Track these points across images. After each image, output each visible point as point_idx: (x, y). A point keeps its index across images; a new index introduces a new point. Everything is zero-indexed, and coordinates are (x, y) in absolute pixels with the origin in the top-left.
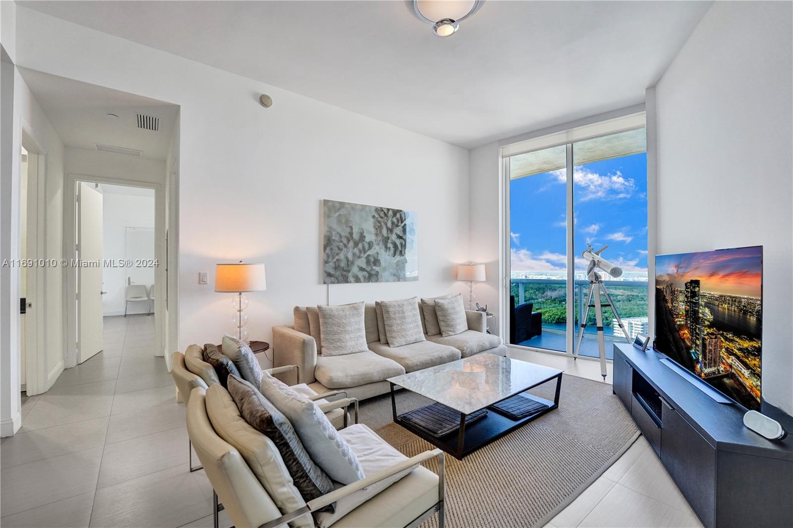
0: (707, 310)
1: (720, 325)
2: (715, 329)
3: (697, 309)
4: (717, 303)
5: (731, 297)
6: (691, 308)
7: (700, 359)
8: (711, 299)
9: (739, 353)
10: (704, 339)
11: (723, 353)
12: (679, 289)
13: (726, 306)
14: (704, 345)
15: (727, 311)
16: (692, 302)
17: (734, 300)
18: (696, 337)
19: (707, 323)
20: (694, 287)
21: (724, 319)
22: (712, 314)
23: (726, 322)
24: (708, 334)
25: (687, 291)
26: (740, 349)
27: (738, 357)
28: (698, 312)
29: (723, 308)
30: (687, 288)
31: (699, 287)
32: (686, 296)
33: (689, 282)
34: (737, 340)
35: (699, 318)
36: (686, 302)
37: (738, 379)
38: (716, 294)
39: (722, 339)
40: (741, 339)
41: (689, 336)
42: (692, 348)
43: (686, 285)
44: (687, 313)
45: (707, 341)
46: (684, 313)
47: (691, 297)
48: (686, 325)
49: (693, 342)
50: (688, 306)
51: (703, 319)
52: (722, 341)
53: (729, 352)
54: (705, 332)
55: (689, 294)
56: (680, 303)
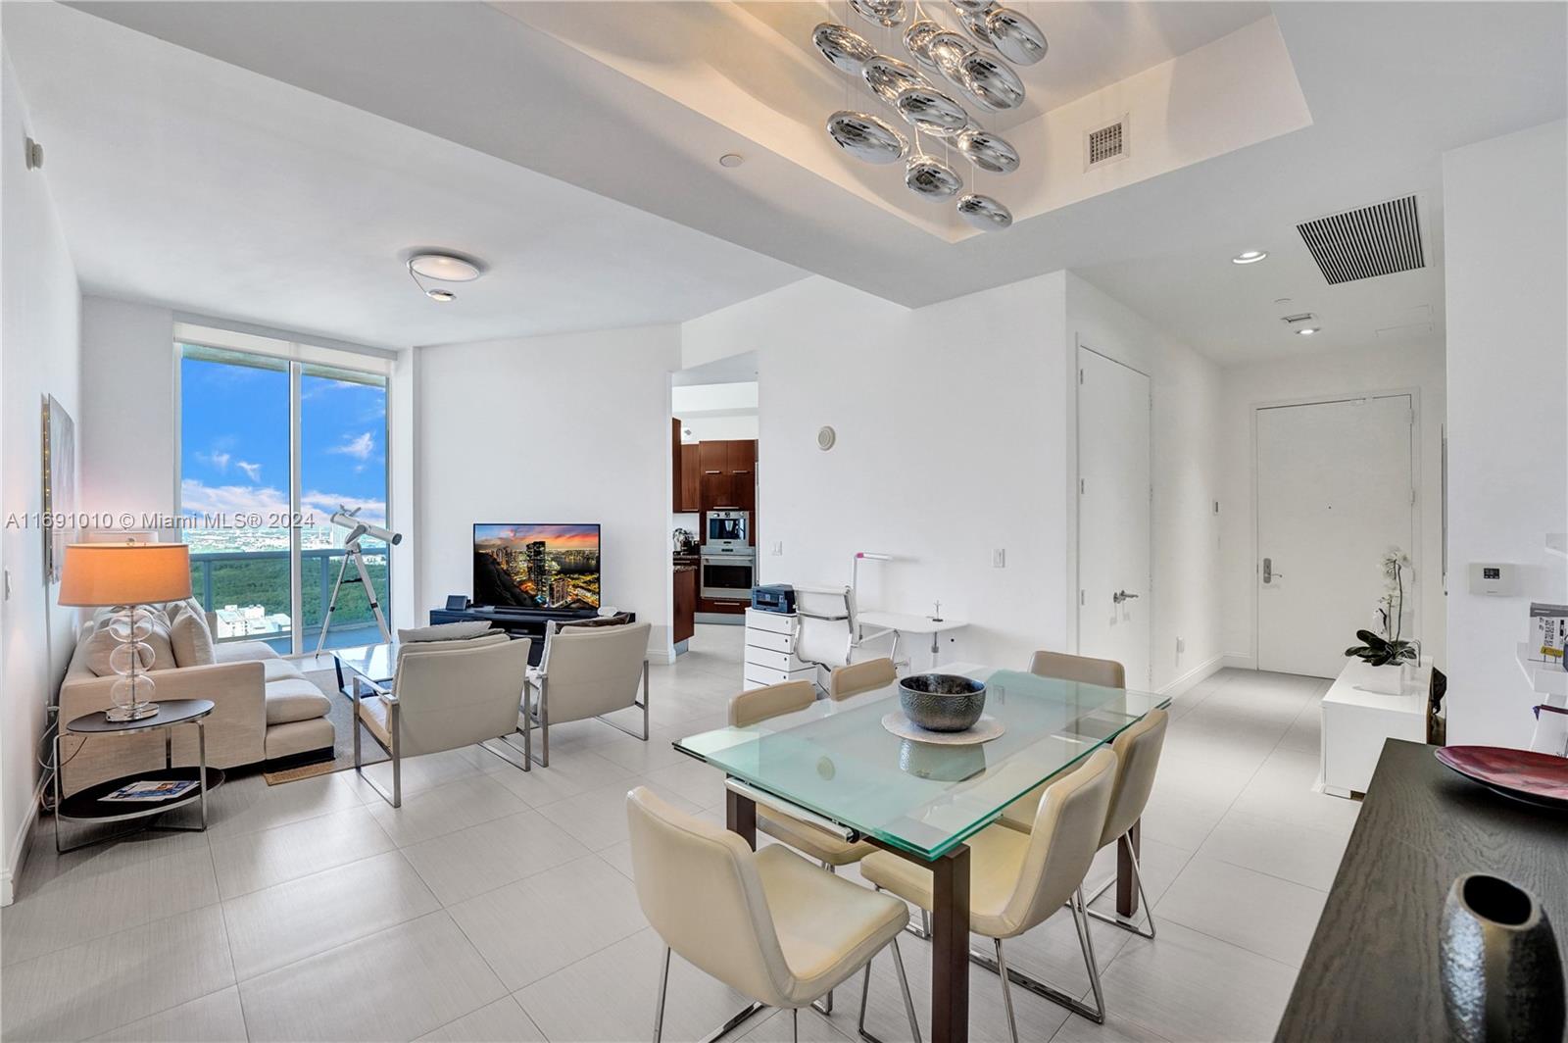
0: (554, 563)
1: (566, 571)
2: (563, 575)
3: (542, 563)
4: (566, 556)
6: (535, 564)
7: (547, 601)
8: (559, 554)
9: (583, 585)
10: (551, 585)
11: (571, 589)
12: (518, 550)
14: (551, 589)
16: (536, 559)
18: (542, 585)
19: (554, 572)
20: (539, 547)
22: (560, 565)
24: (555, 580)
25: (528, 551)
26: (584, 582)
28: (544, 566)
29: (570, 559)
30: (528, 549)
31: (545, 547)
32: (528, 556)
33: (532, 544)
34: (581, 577)
35: (546, 570)
36: (528, 560)
37: (583, 601)
38: (563, 550)
39: (568, 580)
41: (533, 586)
42: (537, 595)
43: (528, 546)
44: (530, 569)
45: (555, 584)
46: (526, 570)
47: (535, 555)
48: (529, 580)
49: (539, 590)
50: (532, 563)
51: (549, 570)
52: (569, 582)
53: (576, 587)
54: (552, 579)
55: (533, 554)
56: (520, 563)
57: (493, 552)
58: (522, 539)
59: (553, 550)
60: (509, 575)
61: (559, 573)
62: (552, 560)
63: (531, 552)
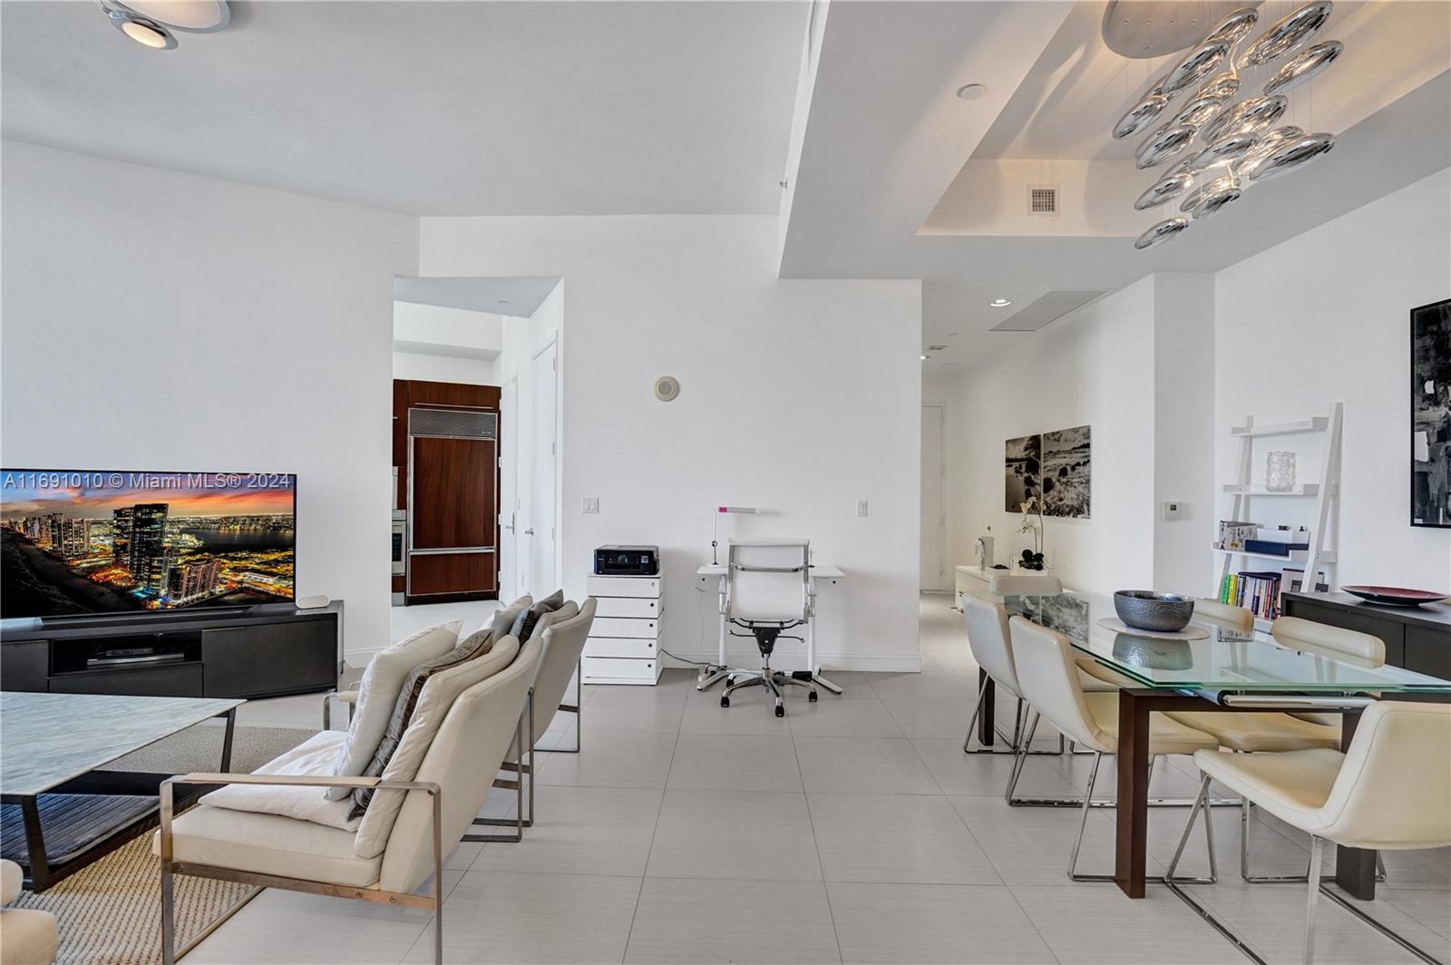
0: (186, 537)
2: (206, 554)
3: (155, 539)
4: (217, 526)
5: (248, 517)
6: (133, 540)
7: (163, 592)
8: (201, 523)
9: (256, 567)
10: (174, 570)
11: (227, 574)
12: (91, 519)
13: (238, 527)
14: (175, 576)
15: (238, 532)
16: (144, 533)
17: (253, 519)
18: (150, 571)
19: (183, 551)
20: (150, 513)
21: (232, 540)
22: (199, 540)
23: (235, 543)
24: (187, 562)
25: (120, 521)
26: (261, 563)
27: (256, 571)
28: (160, 542)
29: (230, 530)
30: (118, 516)
31: (165, 512)
32: (118, 527)
33: (131, 508)
34: (255, 556)
35: (165, 548)
36: (117, 534)
37: (254, 590)
38: (214, 517)
39: (225, 561)
40: (267, 553)
41: (126, 574)
42: (135, 587)
43: (118, 513)
44: (119, 550)
45: (185, 570)
46: (110, 549)
47: (134, 526)
48: (117, 564)
49: (142, 579)
50: (126, 539)
51: (173, 548)
52: (225, 563)
53: (236, 570)
54: (180, 562)
55: (131, 524)
56: (93, 538)
57: (13, 523)
58: (101, 501)
59: (189, 518)
60: (60, 559)
61: (198, 551)
62: (182, 532)
63: (127, 521)
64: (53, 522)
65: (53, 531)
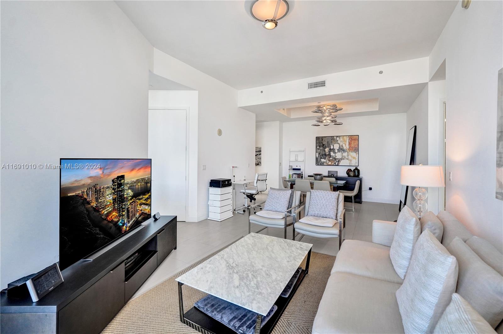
0: (129, 191)
3: (123, 193)
4: (135, 184)
5: (141, 179)
7: (126, 221)
8: (132, 183)
9: (144, 202)
10: (128, 208)
11: (139, 207)
12: (106, 186)
13: (140, 184)
14: (128, 211)
16: (120, 191)
18: (122, 211)
19: (129, 198)
20: (120, 181)
21: (139, 190)
22: (132, 192)
23: (140, 192)
25: (114, 185)
26: (144, 200)
27: (144, 204)
28: (124, 195)
30: (113, 183)
31: (124, 179)
32: (113, 189)
33: (116, 179)
34: (143, 197)
36: (113, 193)
37: (144, 213)
38: (134, 180)
39: (138, 201)
40: (145, 195)
41: (116, 214)
42: (119, 220)
43: (113, 181)
44: (114, 200)
45: (130, 206)
46: (112, 201)
47: (118, 188)
48: (114, 209)
49: (120, 216)
50: (116, 195)
51: (127, 197)
52: (138, 202)
53: (141, 204)
54: (129, 204)
55: (116, 187)
56: (107, 197)
57: (83, 192)
59: (129, 182)
60: (98, 210)
61: (133, 197)
62: (129, 188)
63: (115, 185)
64: (96, 189)
65: (96, 195)
